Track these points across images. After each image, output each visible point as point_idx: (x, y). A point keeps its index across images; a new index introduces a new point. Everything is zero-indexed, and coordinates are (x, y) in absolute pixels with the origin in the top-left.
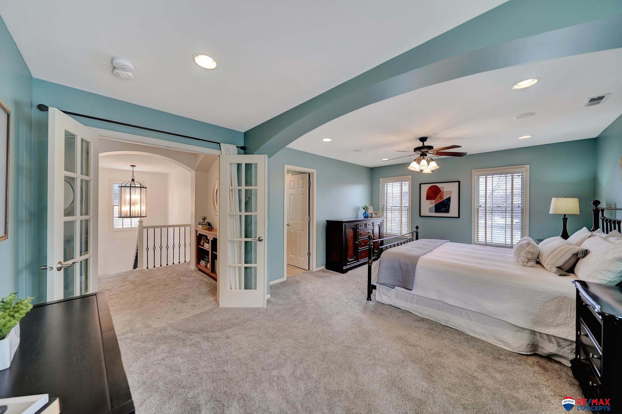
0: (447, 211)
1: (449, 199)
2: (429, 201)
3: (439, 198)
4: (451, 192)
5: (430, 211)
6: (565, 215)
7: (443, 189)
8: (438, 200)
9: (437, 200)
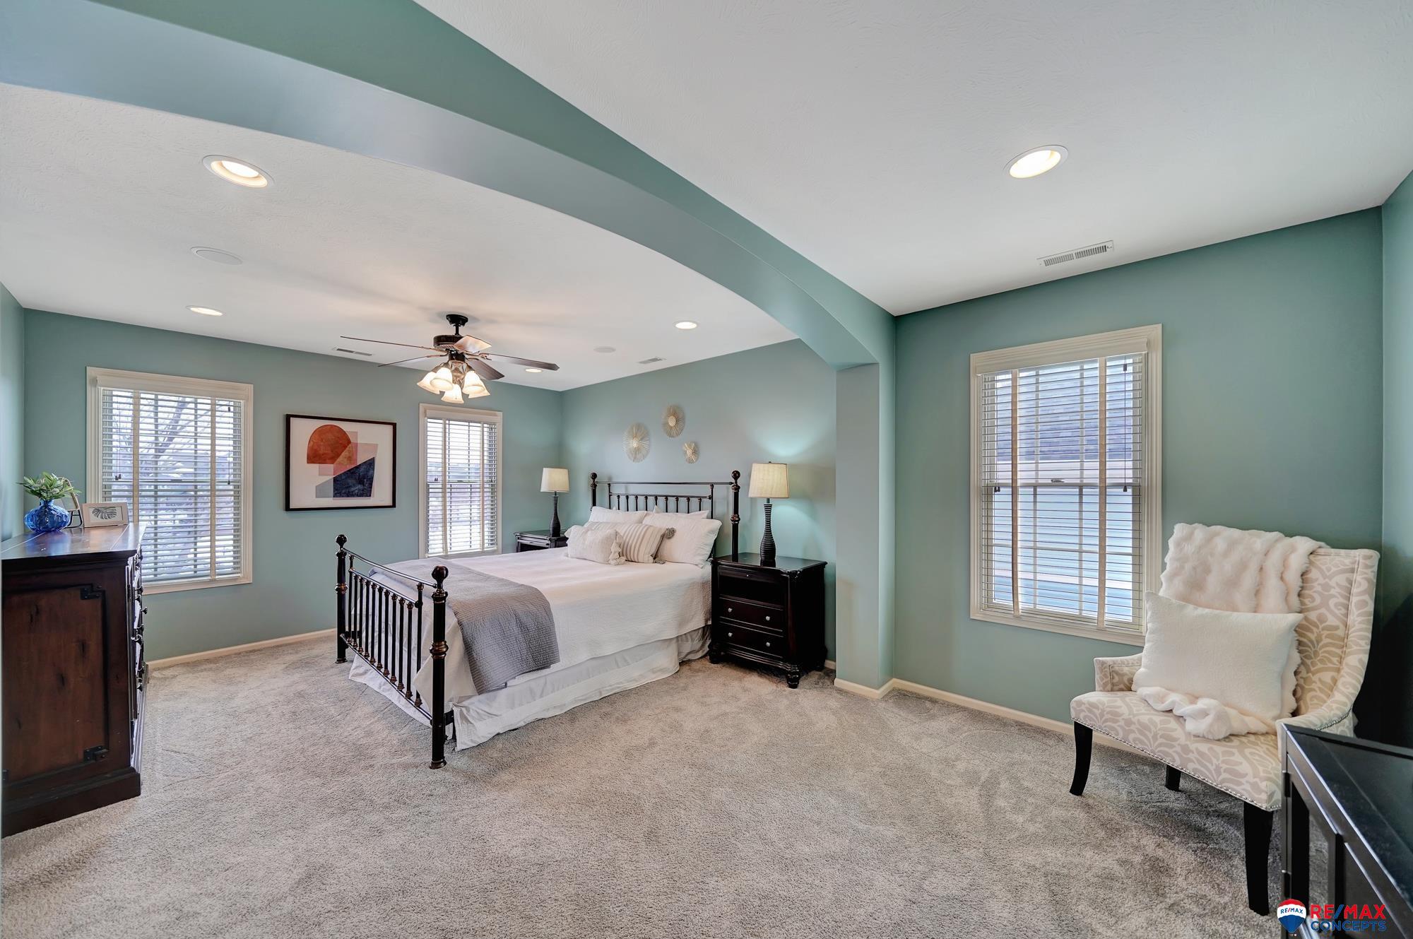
0: (367, 492)
1: (371, 464)
2: (316, 466)
3: (346, 460)
4: (375, 446)
5: (320, 492)
6: (556, 493)
7: (357, 438)
8: (343, 465)
9: (340, 464)
